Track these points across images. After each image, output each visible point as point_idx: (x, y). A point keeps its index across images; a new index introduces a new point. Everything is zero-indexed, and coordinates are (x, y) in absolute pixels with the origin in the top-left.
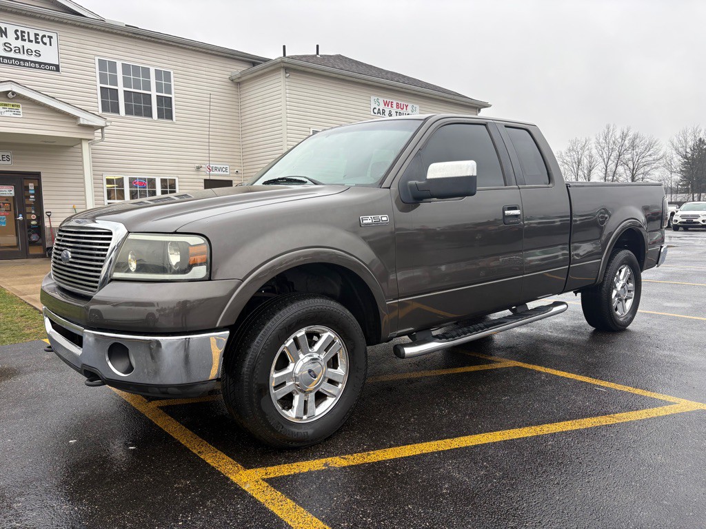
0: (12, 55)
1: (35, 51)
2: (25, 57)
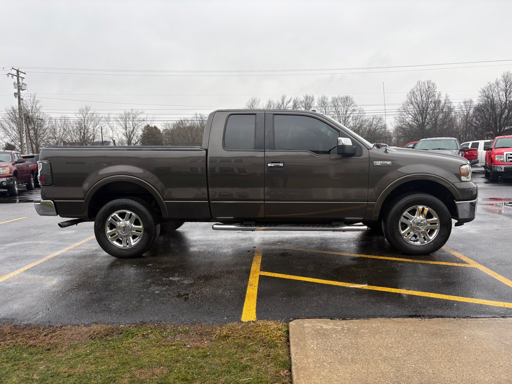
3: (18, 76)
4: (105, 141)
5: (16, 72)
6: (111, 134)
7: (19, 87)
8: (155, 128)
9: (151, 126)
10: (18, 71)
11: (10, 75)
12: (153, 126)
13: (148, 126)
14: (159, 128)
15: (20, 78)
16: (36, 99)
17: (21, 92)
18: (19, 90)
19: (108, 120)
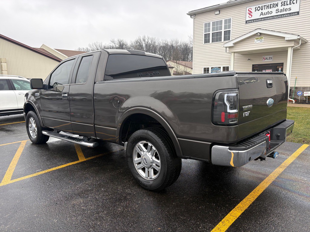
0: (279, 14)
1: (289, 9)
2: (285, 13)
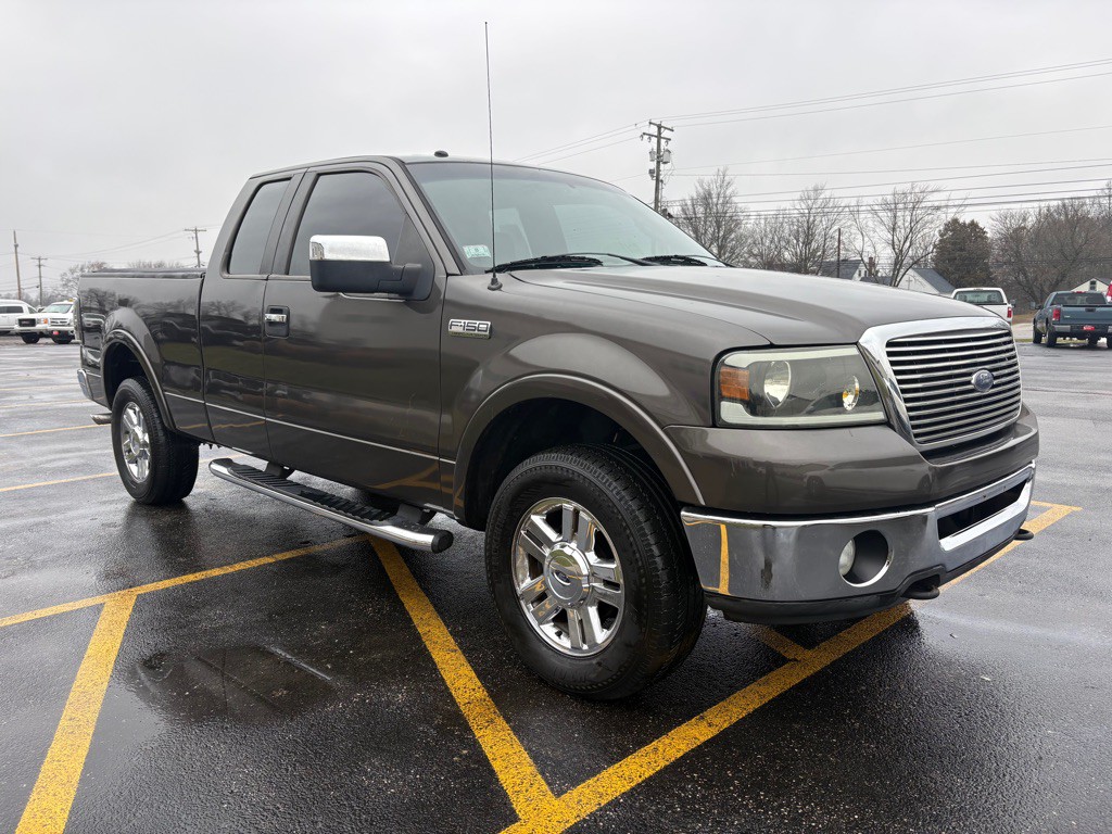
3: (659, 137)
4: (844, 260)
5: (656, 129)
6: (858, 244)
7: (660, 157)
8: (973, 225)
9: (961, 221)
10: (660, 127)
11: (646, 137)
12: (968, 222)
13: (955, 221)
14: (981, 225)
15: (663, 141)
16: (727, 178)
17: (662, 166)
18: (658, 163)
19: (855, 212)
